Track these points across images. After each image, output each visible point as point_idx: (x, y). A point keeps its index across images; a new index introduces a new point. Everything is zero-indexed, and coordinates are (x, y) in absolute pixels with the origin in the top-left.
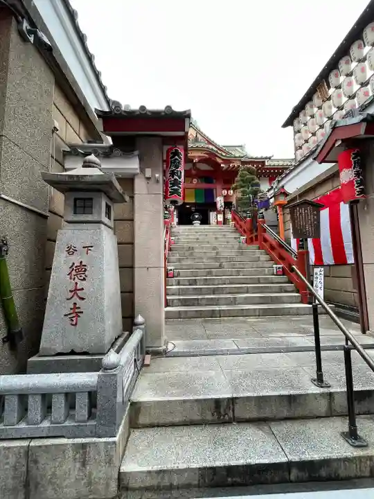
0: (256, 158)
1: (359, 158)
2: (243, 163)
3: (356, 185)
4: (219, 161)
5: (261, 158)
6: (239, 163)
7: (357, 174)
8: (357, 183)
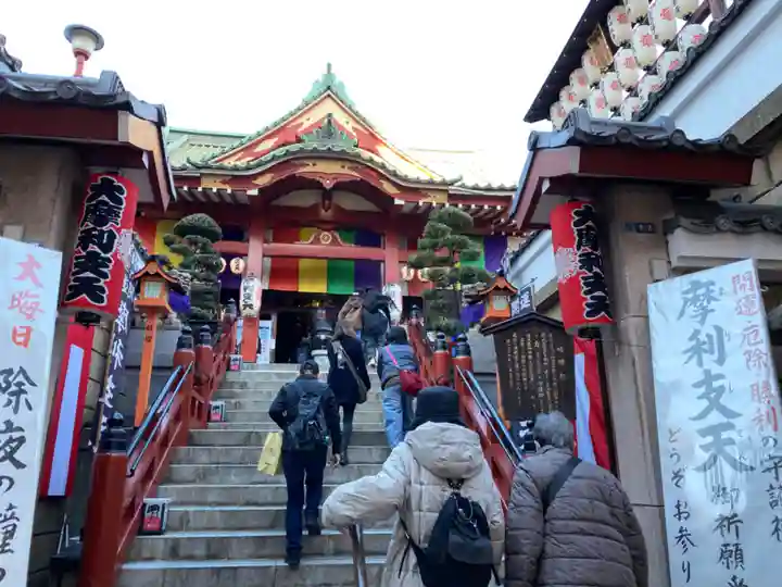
0: (489, 189)
1: (590, 223)
2: (453, 198)
3: (585, 289)
4: (388, 188)
5: (502, 189)
6: (442, 198)
7: (587, 261)
8: (586, 284)
